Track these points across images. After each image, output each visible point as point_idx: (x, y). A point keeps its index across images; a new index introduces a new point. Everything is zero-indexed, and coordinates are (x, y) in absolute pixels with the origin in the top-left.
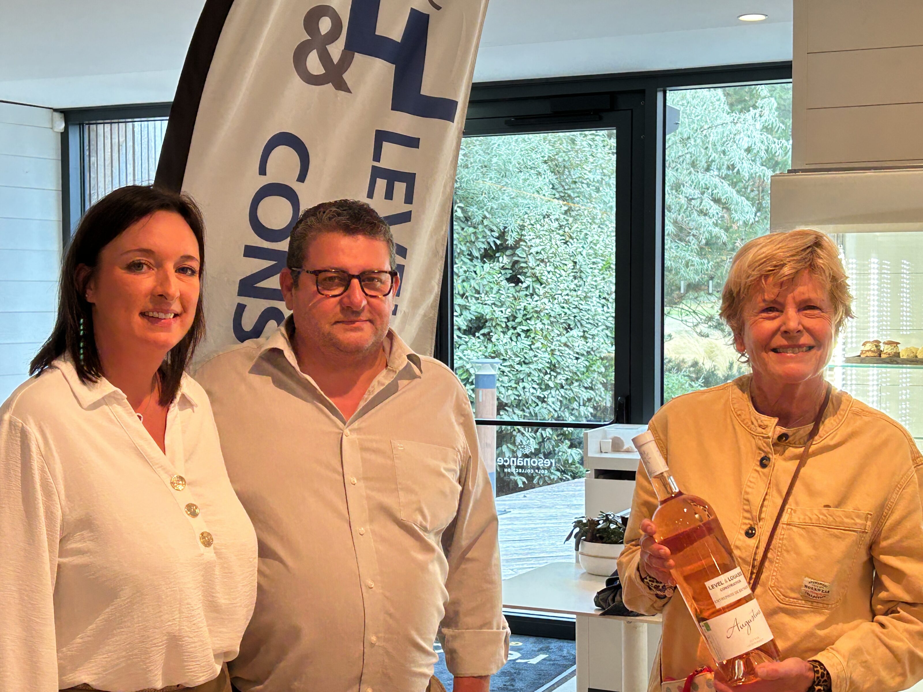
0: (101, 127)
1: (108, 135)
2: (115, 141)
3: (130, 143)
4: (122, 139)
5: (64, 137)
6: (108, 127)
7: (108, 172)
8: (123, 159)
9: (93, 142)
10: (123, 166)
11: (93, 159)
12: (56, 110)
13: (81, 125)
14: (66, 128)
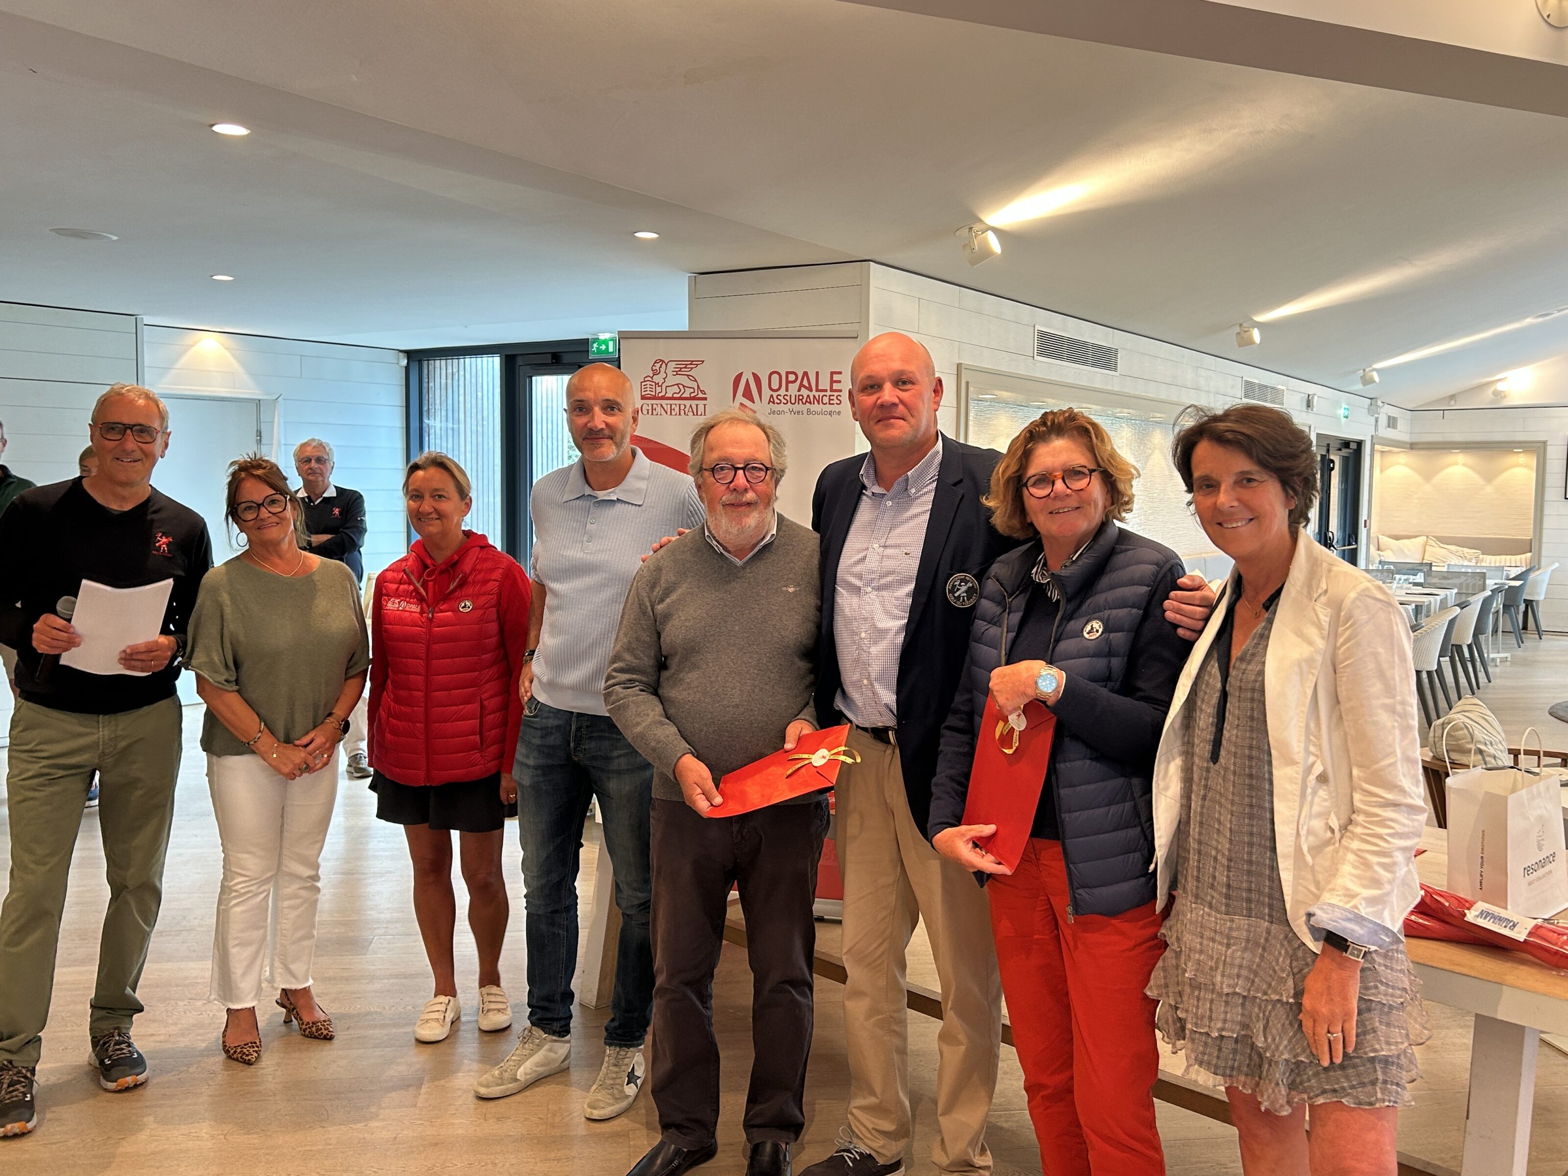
0: (438, 362)
1: (444, 367)
2: (450, 371)
3: (462, 373)
4: (455, 370)
5: (407, 368)
6: (443, 362)
7: (444, 393)
8: (456, 383)
9: (431, 373)
10: (456, 389)
11: (431, 384)
12: (401, 351)
13: (420, 362)
14: (408, 363)
